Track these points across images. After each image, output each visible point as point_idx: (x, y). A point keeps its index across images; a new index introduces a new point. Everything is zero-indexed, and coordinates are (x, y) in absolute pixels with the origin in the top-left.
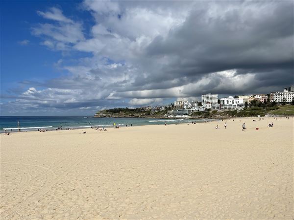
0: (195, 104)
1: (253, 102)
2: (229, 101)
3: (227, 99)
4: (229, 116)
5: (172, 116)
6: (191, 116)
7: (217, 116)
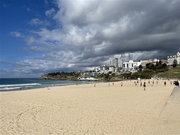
0: (104, 68)
1: (148, 65)
2: (129, 64)
3: (128, 63)
4: (125, 78)
5: (83, 79)
6: (97, 78)
7: (115, 78)
